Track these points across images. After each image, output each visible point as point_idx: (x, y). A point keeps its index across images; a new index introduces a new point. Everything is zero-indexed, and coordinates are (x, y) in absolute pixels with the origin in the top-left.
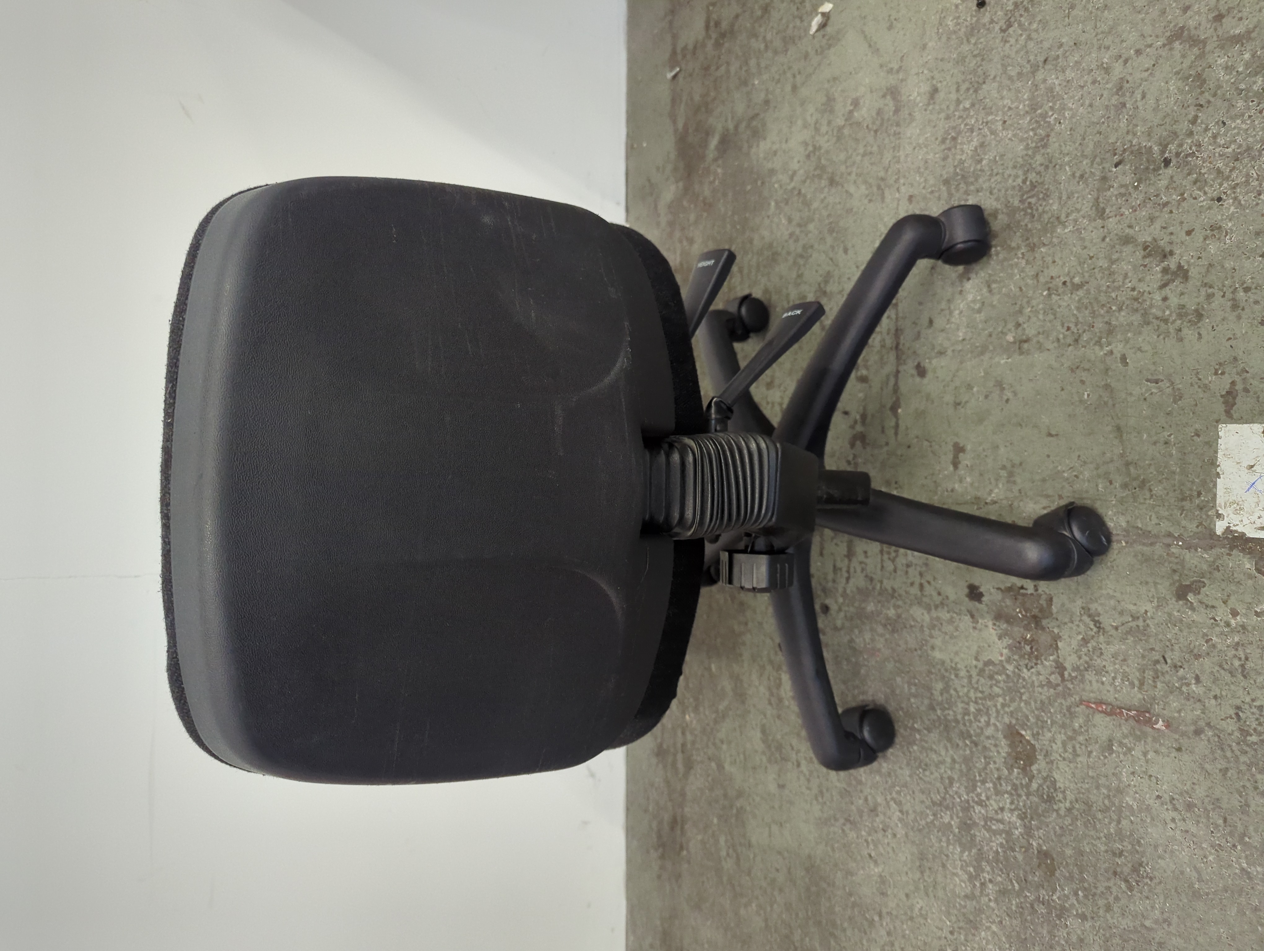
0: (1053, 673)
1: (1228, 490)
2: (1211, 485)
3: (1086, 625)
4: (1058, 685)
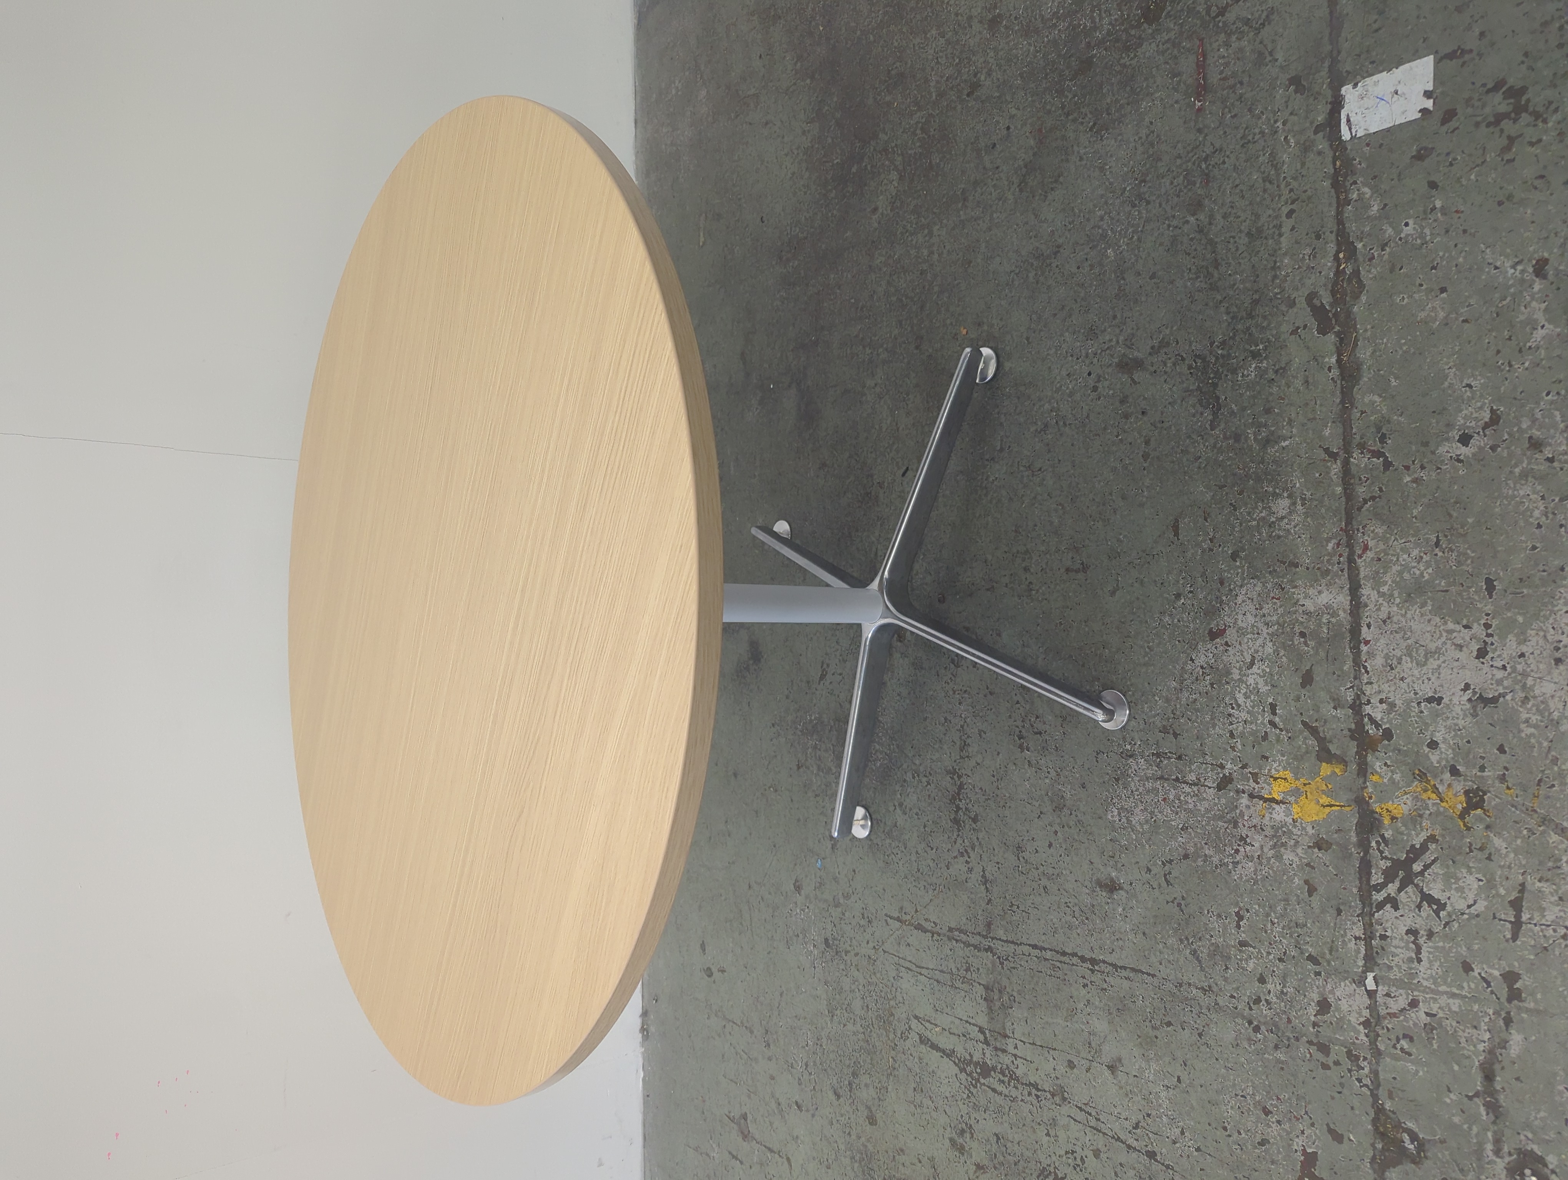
0: (1218, 8)
1: (1376, 83)
2: (1381, 69)
3: (1260, 16)
4: (1209, 16)
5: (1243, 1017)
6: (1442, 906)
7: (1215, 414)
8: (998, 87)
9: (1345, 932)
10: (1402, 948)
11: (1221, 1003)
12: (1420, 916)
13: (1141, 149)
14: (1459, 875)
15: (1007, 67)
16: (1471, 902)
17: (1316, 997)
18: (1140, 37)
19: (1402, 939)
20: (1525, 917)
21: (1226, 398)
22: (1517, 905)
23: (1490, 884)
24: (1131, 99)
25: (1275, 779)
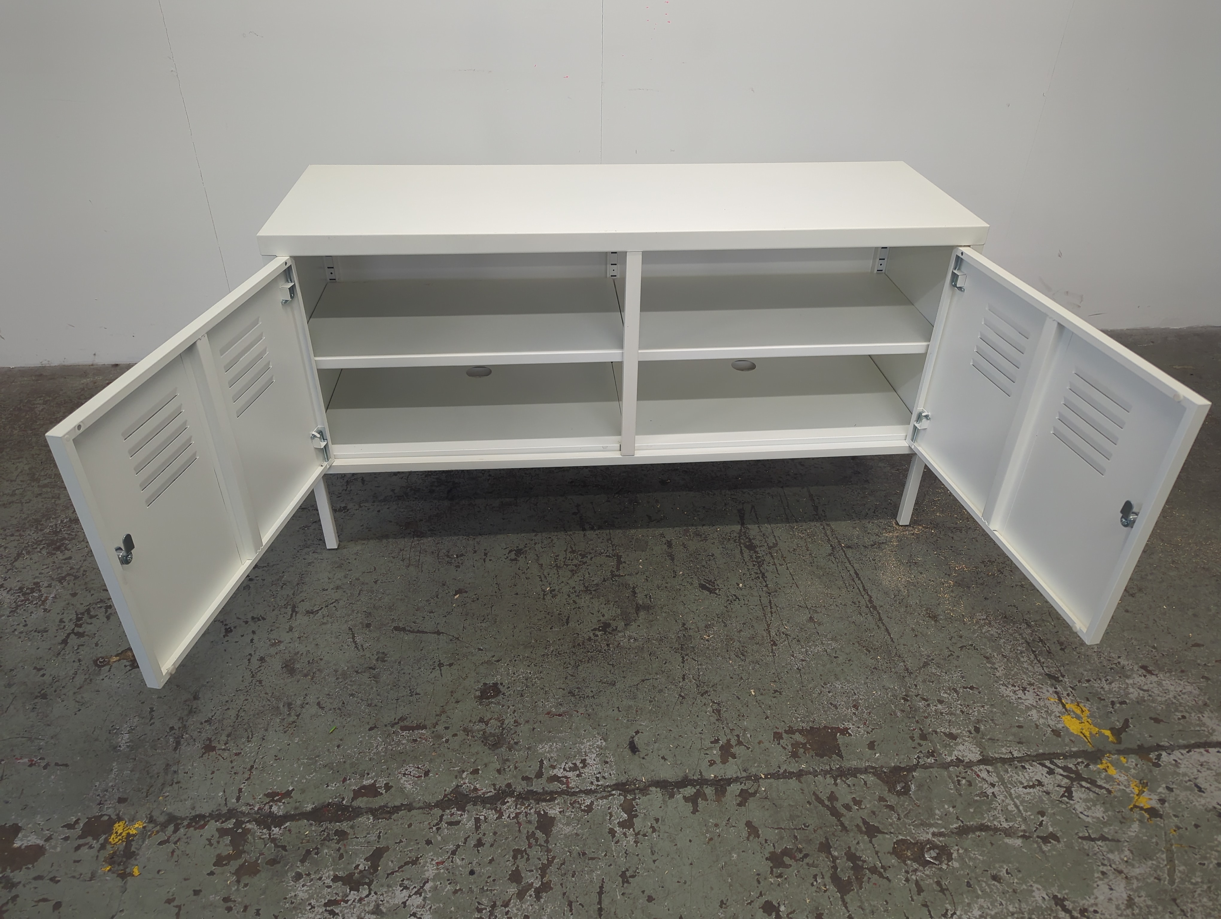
5: (907, 691)
6: (1070, 797)
9: (1009, 747)
10: (1025, 778)
11: (907, 679)
12: (1054, 787)
14: (1098, 807)
16: (1085, 813)
17: (954, 731)
19: (1030, 777)
20: (1099, 843)
22: (1103, 838)
23: (1105, 824)
25: (1078, 705)
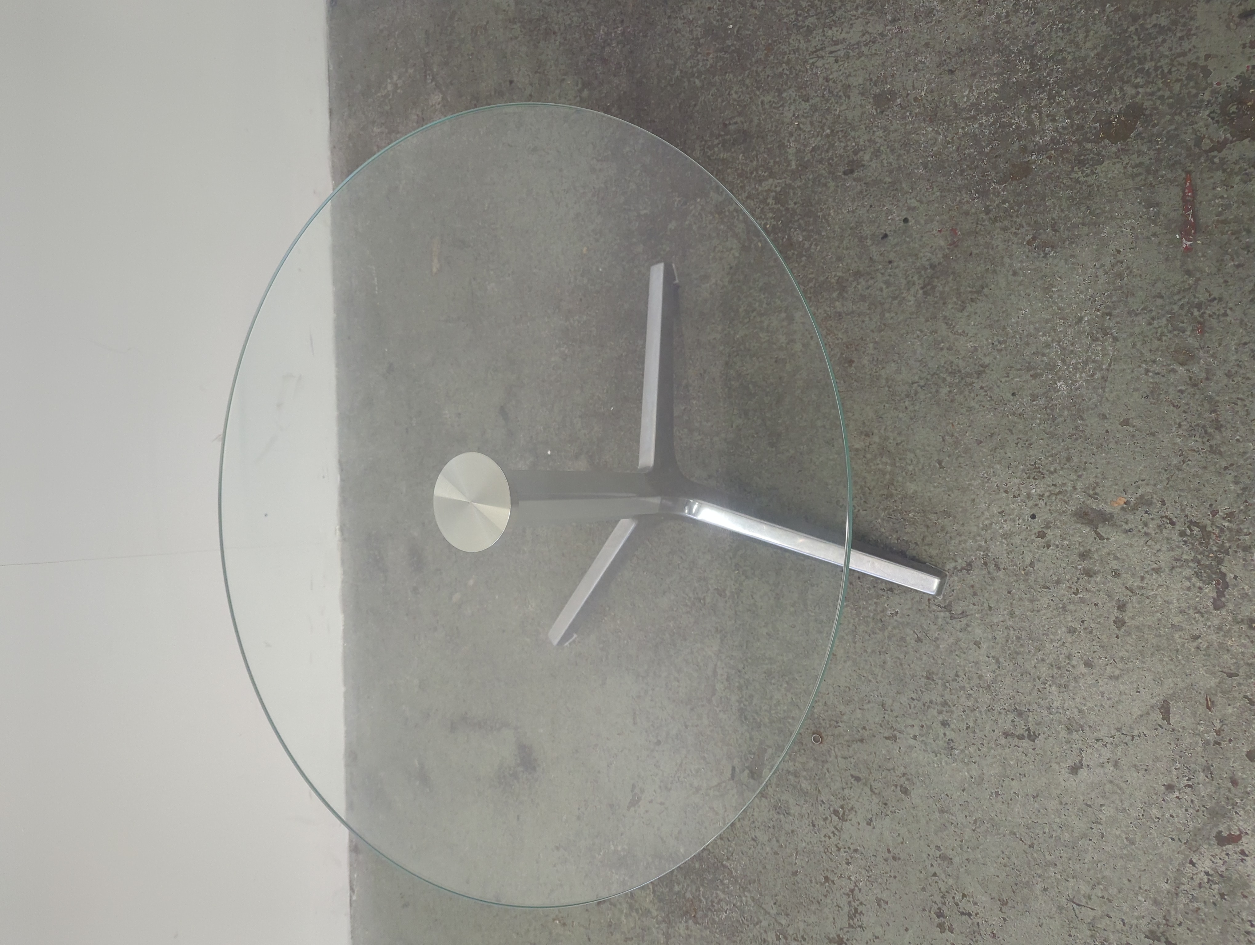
7: (1221, 594)
8: (891, 172)
13: (1103, 279)
15: (902, 152)
18: (1099, 154)
21: (1235, 577)
24: (1087, 221)
